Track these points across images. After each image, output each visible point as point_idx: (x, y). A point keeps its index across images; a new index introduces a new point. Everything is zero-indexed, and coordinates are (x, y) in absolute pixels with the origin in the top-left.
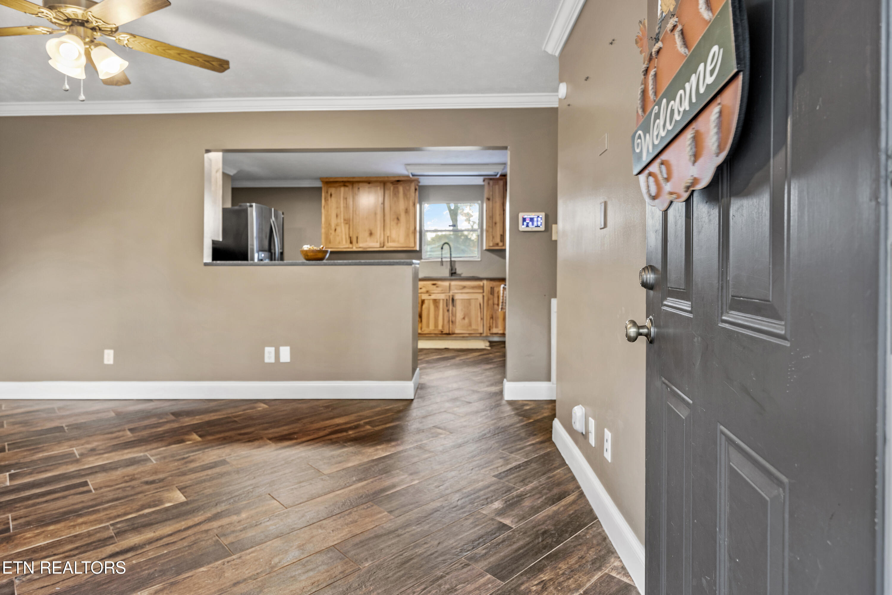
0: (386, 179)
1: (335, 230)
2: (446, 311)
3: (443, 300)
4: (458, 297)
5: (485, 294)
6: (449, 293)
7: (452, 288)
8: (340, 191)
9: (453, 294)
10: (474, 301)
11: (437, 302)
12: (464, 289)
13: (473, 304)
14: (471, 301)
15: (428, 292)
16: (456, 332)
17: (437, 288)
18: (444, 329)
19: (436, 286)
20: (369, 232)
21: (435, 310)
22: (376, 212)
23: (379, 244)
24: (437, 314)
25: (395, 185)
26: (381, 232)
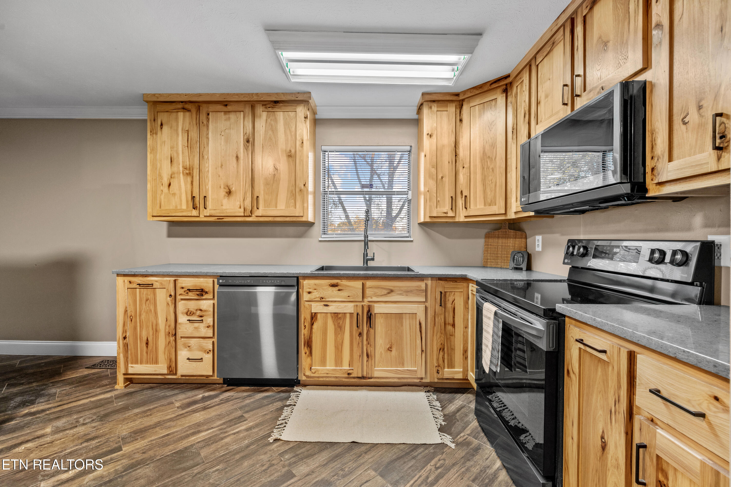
0: (255, 98)
1: (170, 185)
2: (356, 334)
3: (351, 314)
4: (378, 309)
5: (428, 304)
6: (363, 301)
7: (368, 292)
8: (177, 119)
9: (370, 304)
10: (410, 318)
11: (340, 318)
12: (390, 295)
13: (406, 323)
14: (404, 316)
15: (324, 300)
16: (376, 374)
17: (340, 292)
18: (353, 369)
19: (337, 288)
20: (225, 190)
21: (336, 334)
22: (239, 155)
23: (243, 210)
24: (341, 341)
25: (270, 109)
26: (246, 191)
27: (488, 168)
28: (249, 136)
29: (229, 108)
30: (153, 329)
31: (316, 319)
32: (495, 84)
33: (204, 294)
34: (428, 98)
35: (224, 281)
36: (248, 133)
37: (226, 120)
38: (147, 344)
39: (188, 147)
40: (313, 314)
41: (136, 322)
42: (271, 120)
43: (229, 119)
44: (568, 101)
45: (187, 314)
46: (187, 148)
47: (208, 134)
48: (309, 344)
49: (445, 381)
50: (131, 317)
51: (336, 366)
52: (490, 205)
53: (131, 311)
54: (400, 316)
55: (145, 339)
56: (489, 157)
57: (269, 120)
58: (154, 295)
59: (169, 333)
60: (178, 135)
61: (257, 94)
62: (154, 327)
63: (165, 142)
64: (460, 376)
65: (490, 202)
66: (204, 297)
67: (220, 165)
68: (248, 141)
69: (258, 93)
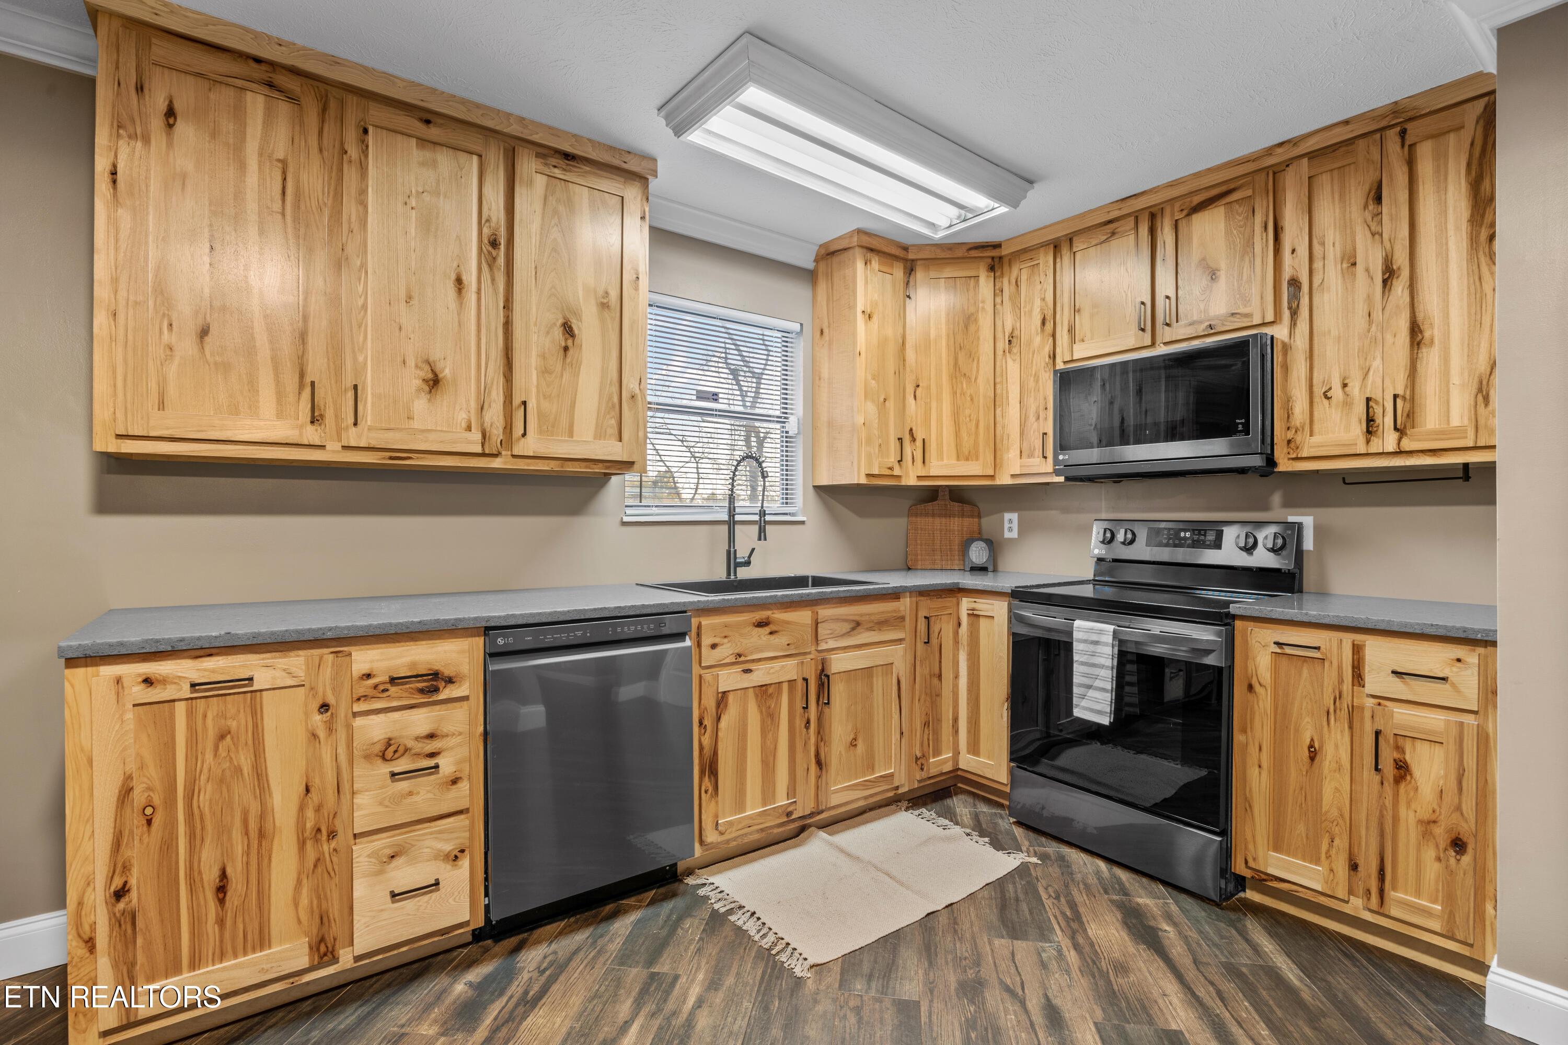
0: (516, 129)
2: (800, 724)
3: (792, 682)
5: (907, 643)
7: (824, 630)
9: (826, 655)
10: (883, 674)
11: (771, 695)
12: (855, 632)
13: (878, 683)
14: (875, 672)
15: (742, 659)
16: (835, 800)
17: (772, 637)
18: (795, 802)
19: (767, 630)
20: (422, 374)
21: (764, 732)
22: (464, 278)
23: (479, 436)
24: (772, 747)
25: (556, 170)
26: (489, 382)
27: (963, 394)
28: (497, 229)
29: (433, 132)
30: (247, 834)
31: (726, 706)
32: (976, 251)
33: (441, 684)
34: (866, 240)
35: (511, 640)
36: (494, 219)
37: (423, 164)
38: (222, 890)
39: (283, 214)
40: (720, 695)
41: (171, 824)
42: (558, 201)
43: (434, 164)
44: (1145, 325)
45: (383, 758)
46: (280, 216)
47: (363, 192)
48: (711, 768)
49: (929, 782)
50: (149, 811)
51: (764, 805)
52: (967, 459)
53: (149, 789)
54: (868, 672)
55: (211, 876)
56: (965, 374)
57: (552, 200)
58: (254, 713)
59: (319, 830)
60: (242, 166)
61: (521, 120)
62: (253, 826)
63: (184, 177)
64: (948, 767)
65: (967, 453)
66: (442, 696)
67: (403, 295)
68: (494, 244)
69: (524, 119)
